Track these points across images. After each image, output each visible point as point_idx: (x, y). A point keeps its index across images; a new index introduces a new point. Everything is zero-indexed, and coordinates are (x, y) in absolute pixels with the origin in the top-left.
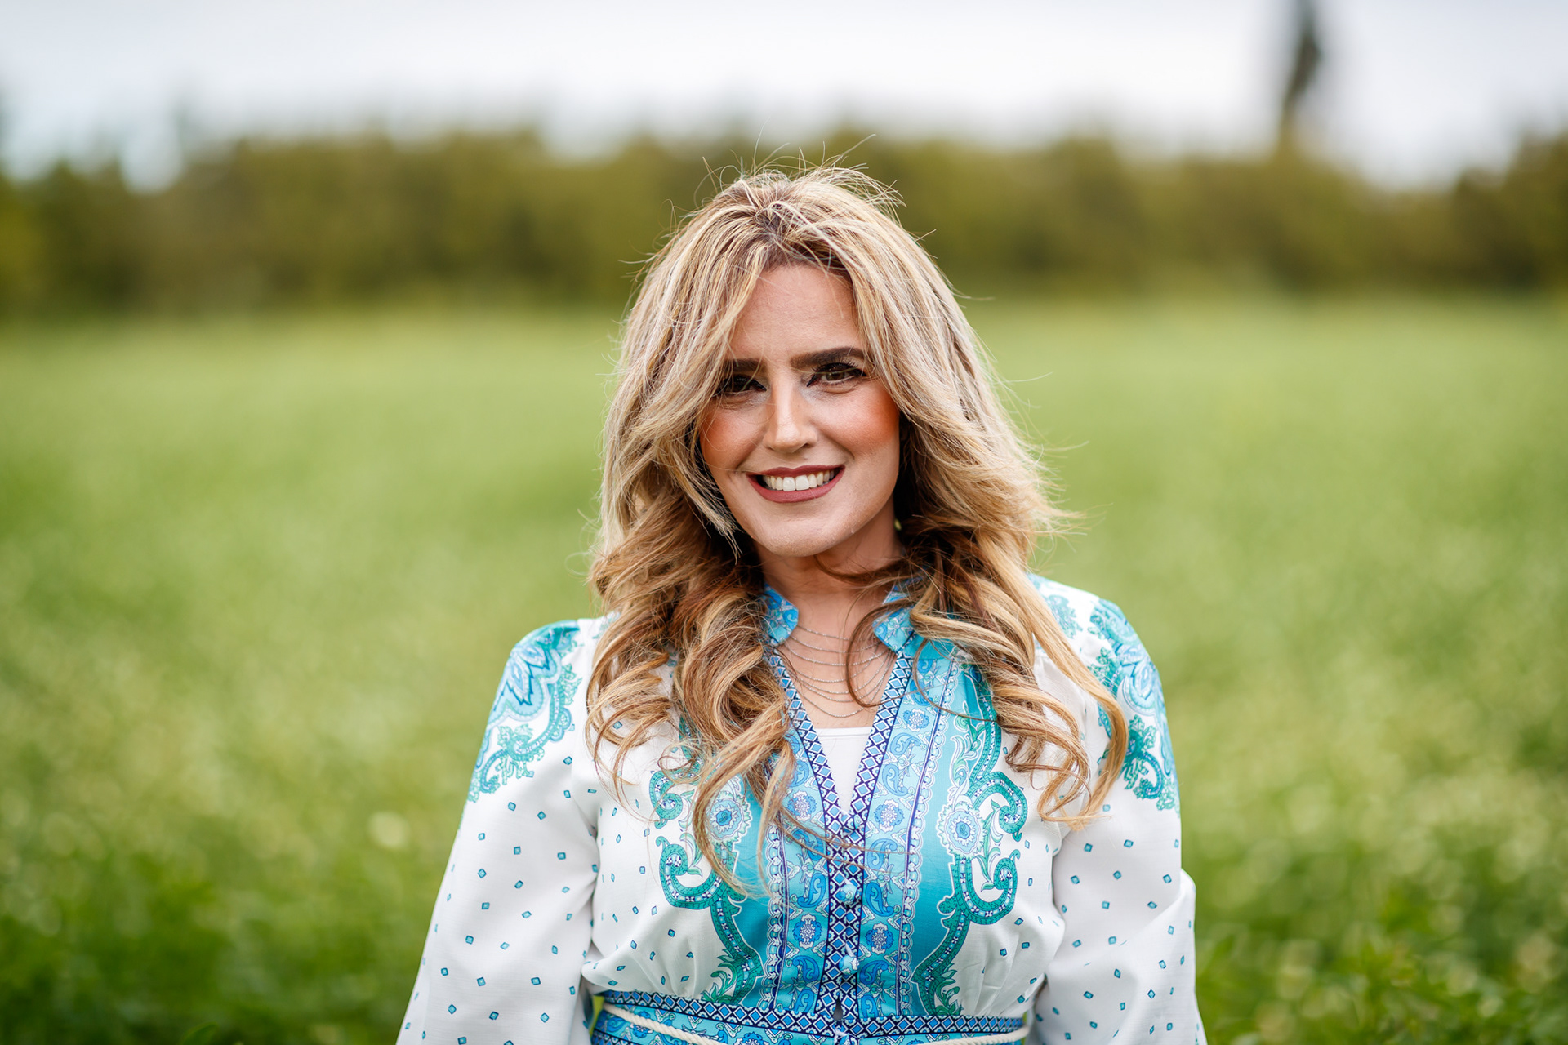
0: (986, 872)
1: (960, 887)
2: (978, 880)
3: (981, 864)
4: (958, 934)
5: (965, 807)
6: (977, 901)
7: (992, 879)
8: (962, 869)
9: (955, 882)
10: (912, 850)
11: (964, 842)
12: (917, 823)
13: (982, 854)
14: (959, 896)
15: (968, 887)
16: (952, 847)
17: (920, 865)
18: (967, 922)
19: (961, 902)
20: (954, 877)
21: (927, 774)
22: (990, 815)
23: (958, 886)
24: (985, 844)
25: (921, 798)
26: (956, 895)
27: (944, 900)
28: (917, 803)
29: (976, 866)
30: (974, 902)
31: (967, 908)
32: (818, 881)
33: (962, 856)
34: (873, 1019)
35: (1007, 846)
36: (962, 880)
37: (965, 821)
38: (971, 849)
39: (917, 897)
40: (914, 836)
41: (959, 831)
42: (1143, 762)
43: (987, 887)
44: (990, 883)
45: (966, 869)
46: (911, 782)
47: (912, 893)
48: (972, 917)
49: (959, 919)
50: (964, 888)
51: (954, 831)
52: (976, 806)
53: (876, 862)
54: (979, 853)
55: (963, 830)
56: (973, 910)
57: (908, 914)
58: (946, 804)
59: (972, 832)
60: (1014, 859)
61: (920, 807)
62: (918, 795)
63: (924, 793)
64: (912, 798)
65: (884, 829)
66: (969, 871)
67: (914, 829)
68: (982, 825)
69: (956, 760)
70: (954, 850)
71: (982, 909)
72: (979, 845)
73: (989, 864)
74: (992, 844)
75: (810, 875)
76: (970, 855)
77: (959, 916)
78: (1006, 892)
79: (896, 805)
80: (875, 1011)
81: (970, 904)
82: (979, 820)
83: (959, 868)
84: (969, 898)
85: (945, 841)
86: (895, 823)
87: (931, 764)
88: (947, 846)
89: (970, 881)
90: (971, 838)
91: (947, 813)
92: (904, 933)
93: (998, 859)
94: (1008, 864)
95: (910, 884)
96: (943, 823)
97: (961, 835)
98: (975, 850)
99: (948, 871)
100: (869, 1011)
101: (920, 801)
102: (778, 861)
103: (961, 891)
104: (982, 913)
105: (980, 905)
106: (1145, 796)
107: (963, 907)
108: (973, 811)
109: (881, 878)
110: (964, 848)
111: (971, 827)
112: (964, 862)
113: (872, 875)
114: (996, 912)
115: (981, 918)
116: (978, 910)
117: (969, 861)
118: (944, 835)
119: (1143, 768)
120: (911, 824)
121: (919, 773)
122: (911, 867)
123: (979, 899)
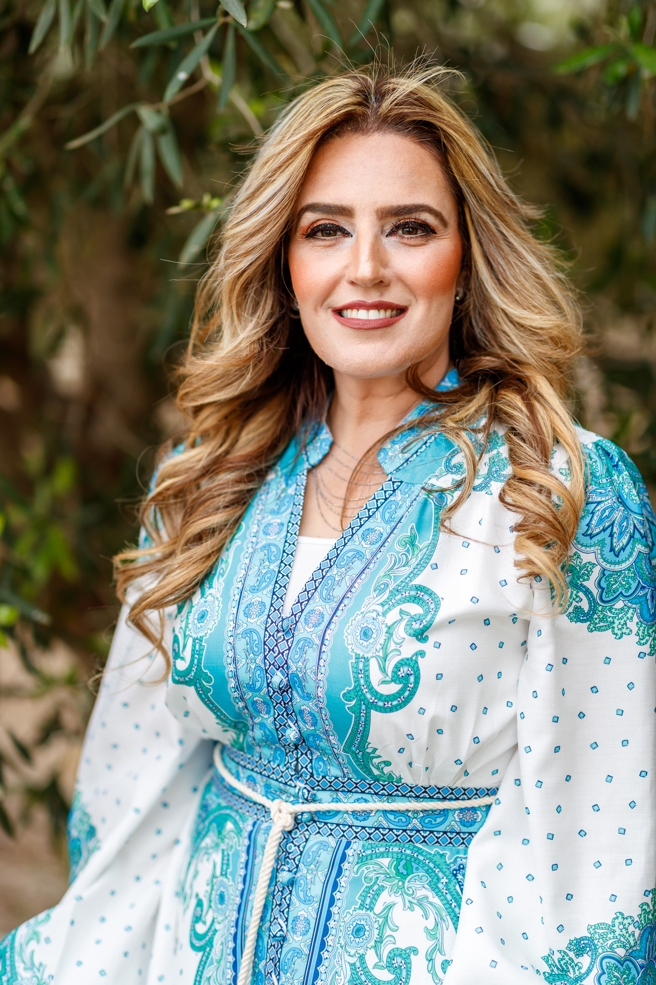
0: (383, 670)
1: (359, 681)
2: (375, 676)
3: (379, 663)
4: (363, 719)
5: (374, 615)
6: (375, 694)
7: (390, 676)
8: (361, 666)
9: (354, 677)
10: (324, 648)
11: (365, 643)
12: (332, 626)
13: (381, 654)
14: (358, 689)
15: (366, 681)
16: (353, 648)
17: (328, 661)
18: (368, 710)
19: (360, 693)
20: (353, 672)
21: (356, 585)
22: (395, 622)
23: (357, 680)
24: (384, 647)
25: (342, 605)
26: (355, 687)
27: (345, 691)
28: (337, 609)
29: (374, 665)
30: (372, 693)
31: (366, 698)
32: (258, 672)
33: (361, 655)
34: (324, 777)
35: (410, 648)
36: (360, 676)
37: (370, 626)
38: (372, 649)
39: (326, 687)
40: (327, 637)
41: (362, 634)
42: (578, 592)
43: (384, 682)
44: (388, 679)
45: (365, 666)
46: (339, 592)
47: (321, 684)
48: (371, 706)
49: (361, 707)
50: (362, 682)
51: (358, 634)
52: (384, 614)
53: (297, 657)
54: (377, 654)
55: (366, 634)
56: (371, 701)
57: (321, 700)
58: (359, 611)
59: (374, 636)
60: (417, 658)
61: (339, 613)
62: (341, 603)
63: (346, 601)
64: (335, 605)
65: (308, 629)
66: (366, 668)
67: (328, 632)
68: (385, 630)
69: (383, 574)
70: (355, 651)
71: (380, 700)
72: (379, 647)
73: (387, 663)
74: (392, 646)
75: (253, 667)
76: (369, 655)
77: (360, 705)
78: (406, 686)
79: (322, 610)
80: (325, 770)
81: (368, 696)
82: (383, 626)
83: (358, 665)
84: (367, 690)
85: (349, 642)
86: (315, 626)
87: (363, 576)
88: (350, 647)
89: (368, 676)
90: (371, 640)
91: (357, 619)
92: (323, 716)
93: (398, 659)
94: (412, 663)
95: (320, 676)
96: (351, 628)
97: (363, 638)
98: (374, 651)
99: (349, 667)
100: (320, 770)
101: (340, 608)
102: (231, 654)
103: (359, 685)
104: (381, 704)
105: (378, 696)
106: (578, 620)
107: (362, 698)
108: (381, 618)
109: (299, 669)
110: (364, 649)
111: (374, 631)
112: (363, 660)
113: (293, 668)
114: (395, 703)
115: (380, 707)
116: (376, 701)
117: (367, 660)
118: (349, 637)
119: (577, 596)
120: (327, 627)
121: (349, 584)
122: (322, 663)
123: (377, 692)
